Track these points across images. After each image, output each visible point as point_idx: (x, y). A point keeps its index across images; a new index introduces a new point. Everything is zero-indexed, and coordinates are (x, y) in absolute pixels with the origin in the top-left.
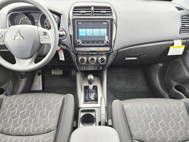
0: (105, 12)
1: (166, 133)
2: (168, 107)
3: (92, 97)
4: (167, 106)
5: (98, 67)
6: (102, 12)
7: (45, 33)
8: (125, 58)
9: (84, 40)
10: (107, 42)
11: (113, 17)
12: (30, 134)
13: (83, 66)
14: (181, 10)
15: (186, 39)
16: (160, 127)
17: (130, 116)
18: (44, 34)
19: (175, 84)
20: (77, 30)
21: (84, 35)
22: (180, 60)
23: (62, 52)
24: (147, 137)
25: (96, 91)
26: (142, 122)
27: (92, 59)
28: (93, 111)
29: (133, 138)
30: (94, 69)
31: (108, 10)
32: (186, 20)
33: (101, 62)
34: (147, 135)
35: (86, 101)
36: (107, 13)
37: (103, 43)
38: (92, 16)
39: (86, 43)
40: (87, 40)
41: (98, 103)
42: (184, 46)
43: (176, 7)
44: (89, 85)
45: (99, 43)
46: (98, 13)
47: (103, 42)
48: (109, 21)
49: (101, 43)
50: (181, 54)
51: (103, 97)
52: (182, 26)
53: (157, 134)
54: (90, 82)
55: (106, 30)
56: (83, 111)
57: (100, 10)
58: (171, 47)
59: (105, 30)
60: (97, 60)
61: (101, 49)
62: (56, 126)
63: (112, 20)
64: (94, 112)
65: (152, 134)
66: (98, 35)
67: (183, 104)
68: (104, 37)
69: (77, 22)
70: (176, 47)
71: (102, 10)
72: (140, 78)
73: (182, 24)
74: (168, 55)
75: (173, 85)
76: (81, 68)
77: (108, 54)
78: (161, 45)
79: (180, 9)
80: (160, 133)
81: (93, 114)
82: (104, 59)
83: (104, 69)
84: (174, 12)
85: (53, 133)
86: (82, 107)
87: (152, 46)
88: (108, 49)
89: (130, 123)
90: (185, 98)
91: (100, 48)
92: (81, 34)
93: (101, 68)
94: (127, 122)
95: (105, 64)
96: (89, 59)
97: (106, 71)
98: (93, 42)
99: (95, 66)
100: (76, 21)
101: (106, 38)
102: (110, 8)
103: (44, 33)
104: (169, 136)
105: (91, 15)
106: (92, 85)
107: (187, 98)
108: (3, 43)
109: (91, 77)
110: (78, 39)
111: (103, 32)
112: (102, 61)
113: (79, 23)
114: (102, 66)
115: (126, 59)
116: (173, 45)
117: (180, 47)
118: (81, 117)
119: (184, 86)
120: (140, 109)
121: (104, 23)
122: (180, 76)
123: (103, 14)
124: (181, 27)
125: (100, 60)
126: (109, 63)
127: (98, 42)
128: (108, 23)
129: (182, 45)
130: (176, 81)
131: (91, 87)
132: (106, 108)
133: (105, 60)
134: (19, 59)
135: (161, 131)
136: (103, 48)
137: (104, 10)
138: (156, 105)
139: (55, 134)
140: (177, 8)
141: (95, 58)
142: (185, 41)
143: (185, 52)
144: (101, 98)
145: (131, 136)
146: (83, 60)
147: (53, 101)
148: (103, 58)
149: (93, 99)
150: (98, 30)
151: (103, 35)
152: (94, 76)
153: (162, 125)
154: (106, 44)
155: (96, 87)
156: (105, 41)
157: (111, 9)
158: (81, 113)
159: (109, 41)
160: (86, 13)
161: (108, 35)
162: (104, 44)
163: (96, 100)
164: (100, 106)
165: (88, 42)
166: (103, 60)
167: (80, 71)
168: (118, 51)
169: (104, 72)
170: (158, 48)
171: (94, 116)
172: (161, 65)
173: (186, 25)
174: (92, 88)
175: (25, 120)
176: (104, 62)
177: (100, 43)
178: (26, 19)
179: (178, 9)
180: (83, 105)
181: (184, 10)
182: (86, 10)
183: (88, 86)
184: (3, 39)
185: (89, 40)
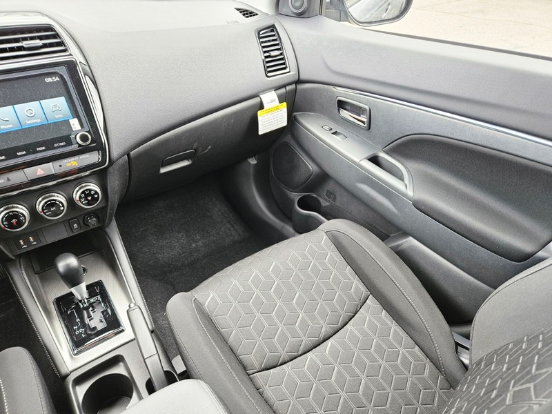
0: (39, 43)
2: (299, 257)
3: (96, 320)
4: (297, 255)
5: (81, 222)
6: (25, 44)
8: (159, 170)
10: (84, 138)
11: (70, 55)
13: (24, 235)
14: (251, 16)
15: (284, 86)
16: (298, 310)
17: (224, 320)
19: (296, 196)
22: (288, 139)
24: (280, 349)
25: (102, 297)
27: (51, 204)
28: (117, 360)
29: (250, 372)
30: (69, 231)
31: (47, 32)
32: (269, 41)
33: (88, 204)
34: (278, 346)
35: (79, 343)
36: (45, 46)
37: (69, 143)
39: (3, 158)
40: (5, 147)
41: (123, 331)
42: (285, 104)
43: (238, 10)
44: (73, 290)
45: (56, 145)
46: (12, 50)
47: (68, 140)
48: (63, 71)
49: (63, 146)
50: (285, 124)
51: (132, 305)
52: (266, 57)
53: (298, 329)
54: (72, 278)
56: (79, 381)
57: (17, 40)
58: (260, 113)
59: (61, 102)
60: (71, 201)
61: (68, 165)
63: (71, 66)
64: (121, 364)
65: (289, 336)
66: (38, 121)
67: (325, 237)
68: (67, 123)
70: (270, 111)
73: (265, 52)
74: (260, 133)
75: (293, 202)
76: (19, 246)
77: (100, 173)
78: (236, 114)
79: (247, 13)
80: (304, 325)
81: (119, 370)
82: (93, 192)
83: (104, 221)
84: (236, 22)
86: (71, 369)
87: (216, 121)
88: (93, 158)
89: (231, 340)
90: (324, 222)
91: (65, 161)
93: (93, 221)
94: (222, 339)
95: (101, 206)
96: (39, 208)
97: (114, 224)
98: (31, 148)
99: (67, 222)
101: (75, 124)
102: (49, 28)
104: (321, 322)
106: (83, 286)
107: (328, 220)
109: (68, 262)
111: (56, 108)
112: (89, 198)
114: (94, 213)
115: (163, 170)
116: (261, 107)
117: (277, 108)
118: (81, 400)
119: (315, 196)
120: (242, 290)
121: (48, 80)
122: (300, 176)
123: (34, 52)
124: (263, 58)
125: (80, 197)
126: (114, 198)
127: (49, 144)
128: (61, 77)
129: (281, 102)
130: (295, 188)
131: (81, 292)
132: (152, 332)
133: (96, 193)
135: (303, 318)
136: (76, 158)
137: (32, 38)
138: (274, 263)
140: (241, 12)
141: (60, 198)
142: (283, 90)
143: (292, 119)
144: (128, 311)
145: (245, 368)
146: (17, 216)
148: (90, 190)
149: (100, 326)
151: (59, 117)
152: (77, 254)
153: (301, 303)
154: (80, 145)
155: (99, 284)
156: (72, 136)
157: (55, 31)
158: (77, 388)
159: (89, 132)
161: (76, 114)
162: (74, 147)
163: (113, 323)
164: (134, 337)
165: (10, 153)
166: (89, 194)
167: (19, 256)
168: (128, 155)
169: (107, 230)
170: (232, 121)
171: (125, 373)
172: (253, 161)
173: (273, 53)
174: (86, 295)
176: (95, 200)
177: (59, 147)
179: (244, 15)
180: (70, 361)
181: (257, 14)
183: (71, 294)
185: (14, 145)
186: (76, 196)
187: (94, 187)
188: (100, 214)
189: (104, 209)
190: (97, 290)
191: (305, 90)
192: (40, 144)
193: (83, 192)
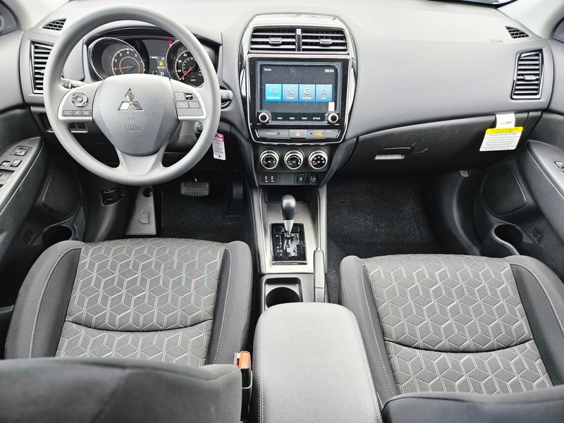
0: (330, 41)
1: (463, 330)
2: (470, 274)
3: (292, 249)
4: (469, 271)
5: (305, 178)
6: (322, 41)
7: (190, 96)
8: (375, 157)
9: (275, 111)
10: (334, 118)
11: (348, 54)
12: (154, 328)
13: (269, 174)
14: (519, 37)
15: (528, 111)
16: (449, 316)
17: (381, 292)
18: (187, 98)
19: (496, 222)
20: (261, 86)
21: (278, 98)
22: (512, 163)
23: (221, 140)
24: (419, 336)
25: (300, 236)
26: (410, 305)
27: (294, 158)
28: (295, 281)
29: (387, 339)
30: (296, 181)
31: (338, 34)
32: (529, 65)
33: (315, 166)
34: (418, 333)
35: (277, 258)
36: (334, 44)
37: (323, 119)
38: (296, 52)
39: (281, 118)
40: (285, 111)
41: (306, 264)
42: (521, 129)
43: (508, 28)
44: (285, 222)
45: (314, 118)
46: (312, 44)
47: (323, 117)
48: (338, 66)
49: (318, 120)
50: (514, 148)
51: (319, 249)
52: (518, 80)
53: (442, 330)
54: (288, 214)
55: (330, 87)
56: (270, 282)
57: (317, 38)
58: (489, 131)
59: (328, 88)
60: (306, 159)
61: (316, 134)
62: (212, 313)
63: (345, 63)
64: (297, 285)
65: (431, 330)
66: (310, 98)
67: (508, 268)
68: (326, 104)
69: (262, 66)
70: (501, 131)
71: (322, 37)
72: (410, 208)
73: (519, 75)
74: (481, 150)
75: (491, 226)
76: (264, 180)
77: (332, 147)
78: (464, 126)
79: (517, 33)
80: (449, 329)
81: (295, 288)
82: (322, 159)
83: (320, 183)
84: (500, 41)
85: (206, 325)
86: (267, 272)
87: (441, 128)
88: (333, 134)
89: (381, 308)
90: (515, 254)
91: (315, 131)
92: (269, 97)
93: (313, 179)
94: (374, 304)
95: (323, 170)
96: (286, 158)
97: (325, 187)
98: (298, 117)
99: (297, 174)
100: (259, 63)
101: (331, 106)
102: (341, 31)
103: (187, 94)
104: (468, 335)
105: (294, 50)
106: (292, 222)
107: (521, 253)
108: (91, 118)
109: (290, 202)
110: (261, 109)
111: (324, 91)
112: (319, 162)
113: (265, 69)
114: (317, 174)
115: (378, 158)
116: (493, 125)
117: (510, 131)
118: (266, 295)
119: (519, 228)
120: (405, 276)
121: (327, 71)
123: (324, 48)
124: (515, 79)
125: (313, 160)
126: (334, 167)
127: (310, 117)
128: (336, 70)
129: (517, 124)
131: (288, 226)
132: (325, 274)
133: (325, 160)
134: (127, 156)
135: (450, 324)
136: (323, 131)
137: (327, 38)
138: (444, 269)
139: (210, 327)
140: (510, 32)
141: (300, 155)
142: (525, 115)
143: (524, 144)
144: (315, 252)
145: (383, 333)
146: (272, 159)
147: (199, 256)
148: (321, 157)
149: (293, 254)
150: (310, 87)
151: (323, 98)
152: (297, 200)
153: (454, 311)
154: (329, 123)
155: (301, 226)
156: (326, 115)
157: (344, 34)
158: (267, 285)
159: (338, 114)
160: (284, 43)
161: (335, 100)
162: (325, 123)
163: (301, 257)
164: (312, 272)
165: (286, 117)
166: (320, 159)
167: (260, 186)
168: (358, 138)
169: (319, 189)
170: (457, 132)
171: (298, 293)
172: (464, 174)
173: (527, 78)
174: (290, 230)
175: (139, 297)
176: (321, 165)
177: (316, 120)
178: (128, 53)
179: (512, 34)
180: (270, 268)
181: (527, 36)
182: (283, 37)
183: (283, 225)
184: (89, 107)
185: (290, 111)
186: (311, 158)
187: (324, 155)
188: (320, 176)
189: (323, 173)
190: (299, 229)
191: (549, 120)
192: (304, 115)
193: (317, 157)
